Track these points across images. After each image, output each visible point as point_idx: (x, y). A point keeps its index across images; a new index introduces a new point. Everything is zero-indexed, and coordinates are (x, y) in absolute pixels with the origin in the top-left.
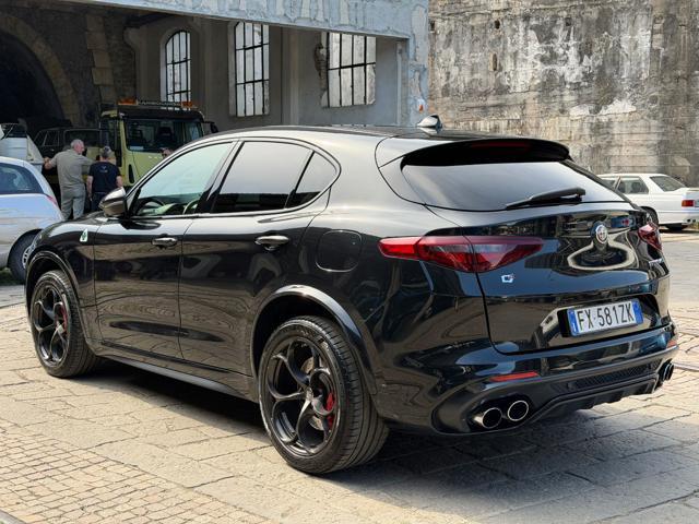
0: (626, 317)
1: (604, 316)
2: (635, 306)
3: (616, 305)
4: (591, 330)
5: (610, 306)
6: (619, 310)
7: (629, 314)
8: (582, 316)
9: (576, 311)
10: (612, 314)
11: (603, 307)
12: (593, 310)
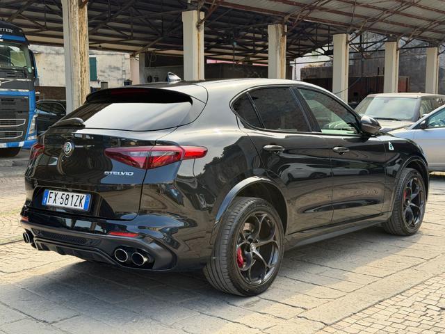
0: (78, 204)
1: (65, 199)
2: (87, 199)
3: (75, 194)
4: (54, 204)
5: (71, 194)
6: (75, 198)
7: (80, 202)
8: (53, 195)
9: (50, 191)
10: (70, 199)
11: (66, 193)
12: (60, 193)
